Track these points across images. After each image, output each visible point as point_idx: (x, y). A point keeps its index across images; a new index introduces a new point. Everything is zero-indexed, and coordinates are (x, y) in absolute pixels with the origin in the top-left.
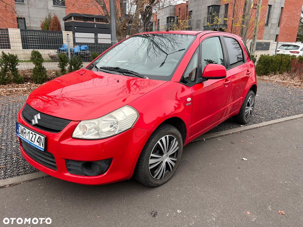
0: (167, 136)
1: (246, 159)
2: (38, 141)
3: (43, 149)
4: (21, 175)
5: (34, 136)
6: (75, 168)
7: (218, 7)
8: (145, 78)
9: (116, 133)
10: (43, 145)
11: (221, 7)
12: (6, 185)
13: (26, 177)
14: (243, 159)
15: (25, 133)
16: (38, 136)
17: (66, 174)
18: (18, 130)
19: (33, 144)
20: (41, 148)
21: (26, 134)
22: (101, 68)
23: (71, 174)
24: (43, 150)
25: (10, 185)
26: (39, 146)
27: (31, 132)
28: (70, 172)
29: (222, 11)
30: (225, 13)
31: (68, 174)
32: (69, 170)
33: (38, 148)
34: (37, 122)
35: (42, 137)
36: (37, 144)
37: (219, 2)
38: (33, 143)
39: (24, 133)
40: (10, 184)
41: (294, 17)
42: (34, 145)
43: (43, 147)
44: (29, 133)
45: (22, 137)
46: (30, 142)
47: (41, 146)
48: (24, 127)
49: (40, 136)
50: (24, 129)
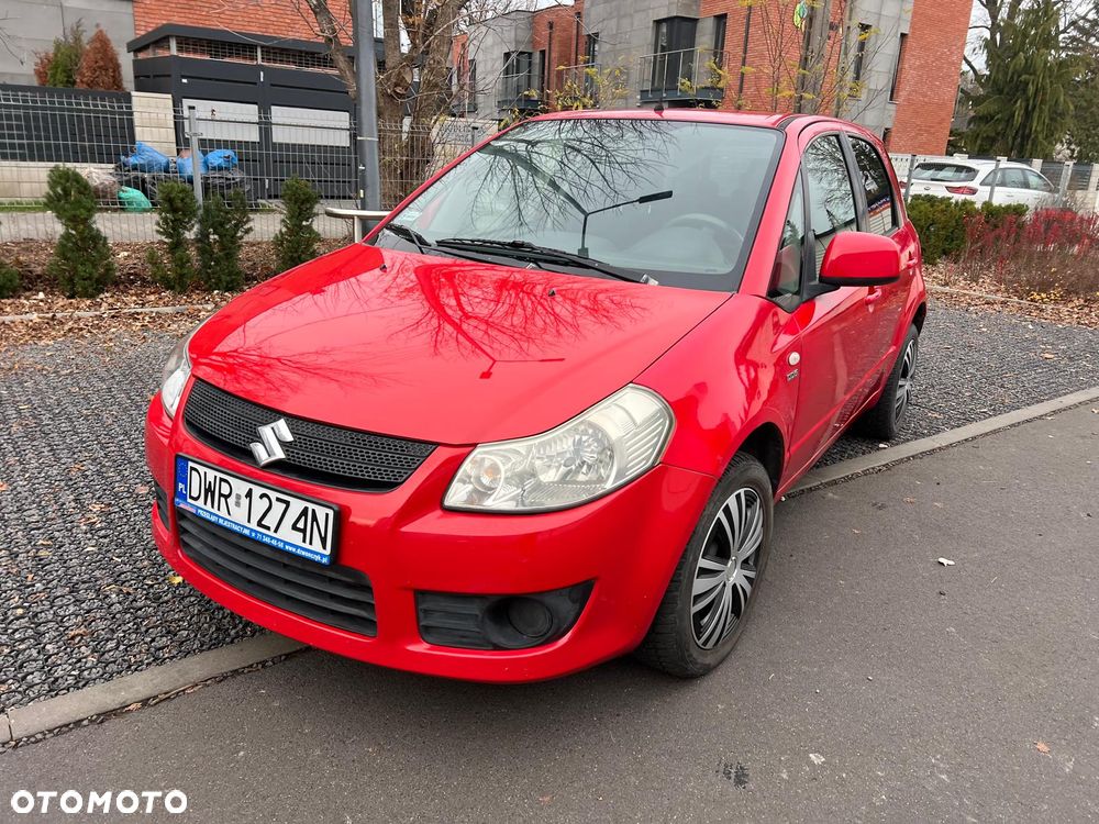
0: (742, 491)
1: (951, 563)
2: (301, 525)
3: (322, 556)
4: (171, 658)
5: (278, 508)
6: (451, 623)
7: (690, 24)
8: (646, 282)
9: (609, 486)
10: (324, 541)
11: (700, 25)
12: (128, 703)
13: (198, 667)
14: (941, 560)
15: (226, 497)
16: (297, 506)
17: (411, 648)
18: (181, 486)
19: (272, 538)
20: (317, 553)
21: (231, 501)
22: (440, 243)
23: (435, 646)
24: (325, 560)
25: (145, 702)
26: (307, 545)
27: (257, 491)
28: (430, 639)
29: (704, 40)
30: (716, 47)
31: (421, 648)
32: (424, 632)
33: (299, 552)
34: (280, 454)
35: (321, 512)
36: (296, 538)
37: (694, 7)
38: (271, 533)
39: (221, 495)
40: (142, 696)
41: (940, 69)
42: (278, 540)
43: (324, 548)
44: (249, 494)
45: (211, 513)
46: (256, 532)
47: (317, 545)
48: (220, 475)
49: (311, 506)
50: (221, 480)
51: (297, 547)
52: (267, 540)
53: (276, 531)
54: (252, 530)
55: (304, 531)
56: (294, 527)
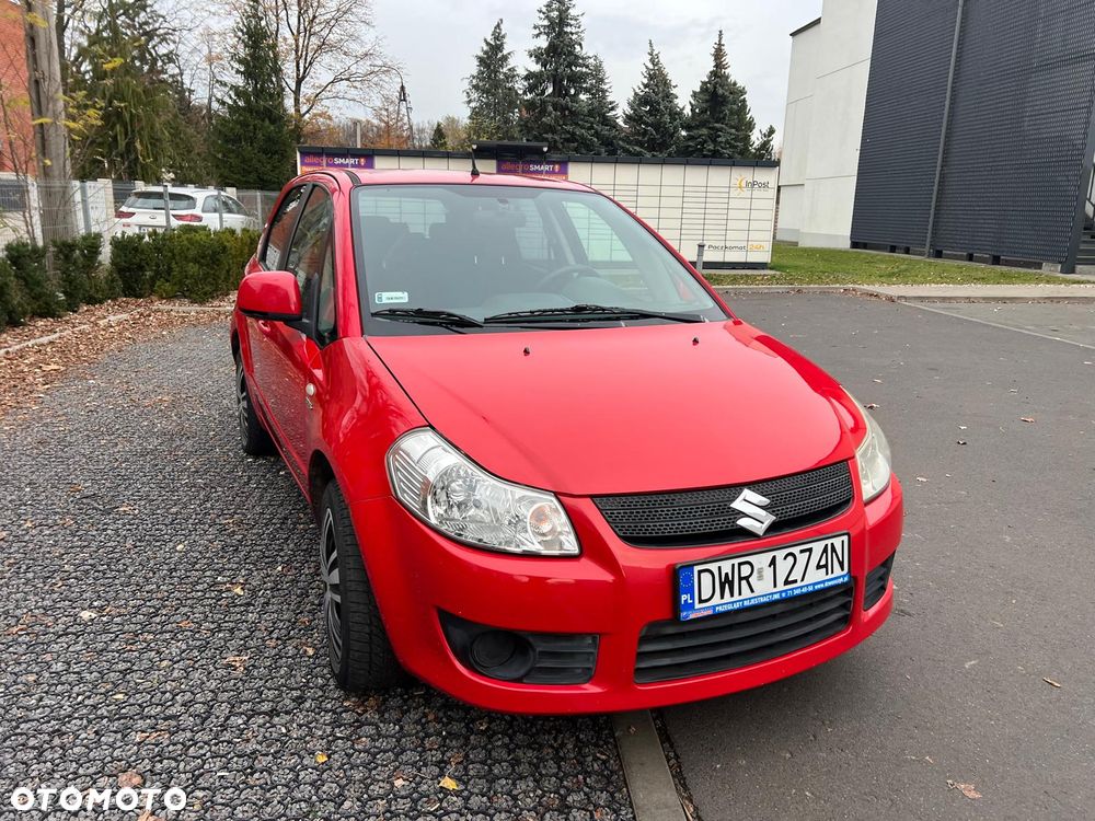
2: (823, 562)
3: (843, 576)
10: (842, 564)
15: (748, 577)
16: (818, 547)
18: (685, 597)
19: (801, 587)
20: (839, 577)
21: (754, 577)
24: (846, 579)
26: (830, 576)
27: (780, 554)
33: (827, 584)
34: (769, 519)
35: (837, 542)
36: (821, 575)
38: (799, 584)
39: (741, 579)
42: (807, 586)
43: (843, 570)
44: (773, 562)
45: (733, 603)
46: (785, 591)
47: (838, 571)
48: (736, 561)
49: (829, 542)
50: (740, 564)
51: (823, 582)
52: (797, 592)
53: (802, 580)
54: (781, 592)
55: (826, 566)
56: (819, 567)
